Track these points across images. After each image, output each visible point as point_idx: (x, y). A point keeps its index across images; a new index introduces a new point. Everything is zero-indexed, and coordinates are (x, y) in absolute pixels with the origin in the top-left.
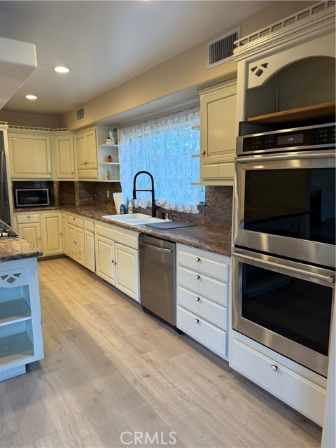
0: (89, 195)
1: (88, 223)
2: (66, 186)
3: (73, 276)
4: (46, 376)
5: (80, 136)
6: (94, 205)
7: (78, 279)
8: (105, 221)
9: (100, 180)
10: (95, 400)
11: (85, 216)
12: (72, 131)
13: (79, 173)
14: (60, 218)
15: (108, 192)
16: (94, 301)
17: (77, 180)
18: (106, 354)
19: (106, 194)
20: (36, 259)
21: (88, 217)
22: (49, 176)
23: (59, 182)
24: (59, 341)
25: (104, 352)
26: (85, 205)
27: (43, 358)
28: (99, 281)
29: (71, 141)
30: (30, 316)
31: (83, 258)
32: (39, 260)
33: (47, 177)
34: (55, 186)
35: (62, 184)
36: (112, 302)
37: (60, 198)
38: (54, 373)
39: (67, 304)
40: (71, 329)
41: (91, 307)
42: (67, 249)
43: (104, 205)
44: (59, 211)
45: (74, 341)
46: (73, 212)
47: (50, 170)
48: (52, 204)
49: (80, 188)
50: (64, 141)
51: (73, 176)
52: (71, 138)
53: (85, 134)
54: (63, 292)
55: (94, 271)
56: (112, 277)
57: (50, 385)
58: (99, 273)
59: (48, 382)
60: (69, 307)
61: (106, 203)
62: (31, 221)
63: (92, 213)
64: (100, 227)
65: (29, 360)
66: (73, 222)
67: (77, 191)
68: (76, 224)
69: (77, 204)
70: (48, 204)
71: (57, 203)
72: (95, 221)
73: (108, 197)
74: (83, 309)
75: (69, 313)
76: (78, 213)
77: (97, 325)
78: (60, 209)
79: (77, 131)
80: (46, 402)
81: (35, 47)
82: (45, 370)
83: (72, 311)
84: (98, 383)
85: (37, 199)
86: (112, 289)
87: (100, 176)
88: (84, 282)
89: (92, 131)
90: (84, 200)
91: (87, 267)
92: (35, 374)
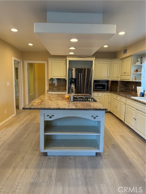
0: (124, 87)
1: (123, 99)
2: (114, 83)
3: (114, 121)
4: (103, 160)
5: (123, 61)
6: (126, 91)
7: (116, 123)
8: (132, 99)
9: (131, 80)
10: (124, 178)
11: (122, 96)
12: (120, 59)
13: (120, 77)
14: (110, 96)
15: (134, 86)
16: (123, 134)
17: (119, 80)
18: (130, 159)
19: (132, 87)
20: (104, 111)
21: (124, 96)
22: (108, 78)
23: (112, 81)
24: (108, 147)
25: (128, 158)
26: (122, 91)
27: (103, 152)
28: (126, 126)
29: (119, 63)
30: (100, 133)
31: (119, 114)
32: (106, 112)
33: (106, 79)
34: (110, 82)
35: (112, 82)
36: (132, 137)
37: (111, 88)
38: (107, 160)
39: (111, 133)
40: (113, 143)
41: (122, 136)
42: (112, 109)
43: (130, 92)
44: (110, 93)
45: (115, 149)
46: (117, 94)
47: (108, 76)
48: (107, 90)
49: (120, 84)
50: (116, 64)
51: (118, 78)
52: (119, 62)
53: (126, 60)
54: (109, 127)
55: (123, 121)
56: (133, 125)
57: (105, 164)
58: (126, 122)
59: (104, 162)
60: (112, 134)
61: (132, 91)
62: (99, 96)
63: (125, 95)
64: (129, 102)
65: (98, 151)
66: (116, 98)
67: (119, 85)
68: (117, 99)
69: (118, 90)
70: (106, 90)
71: (109, 90)
72: (127, 99)
73: (133, 88)
74: (118, 137)
75: (112, 137)
76: (119, 95)
77: (125, 145)
78: (110, 92)
79: (122, 59)
80: (104, 170)
81: (116, 26)
82: (103, 157)
83: (114, 136)
84: (126, 171)
85: (102, 87)
86: (132, 131)
87: (131, 79)
88: (119, 125)
89: (130, 59)
90: (122, 89)
91: (120, 118)
92: (99, 157)
